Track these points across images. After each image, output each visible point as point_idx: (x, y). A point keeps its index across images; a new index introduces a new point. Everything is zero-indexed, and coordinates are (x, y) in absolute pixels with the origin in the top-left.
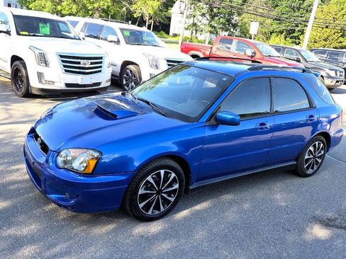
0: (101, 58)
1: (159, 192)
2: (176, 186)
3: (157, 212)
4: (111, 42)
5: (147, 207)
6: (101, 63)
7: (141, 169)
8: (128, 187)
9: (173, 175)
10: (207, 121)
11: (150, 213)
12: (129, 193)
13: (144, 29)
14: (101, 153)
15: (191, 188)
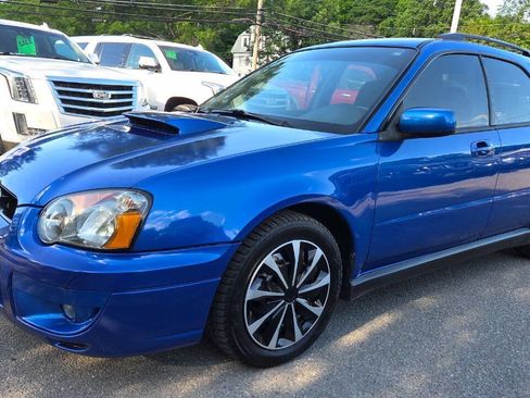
0: (130, 88)
1: (292, 294)
2: (325, 280)
3: (287, 344)
4: (146, 67)
5: (265, 332)
6: (130, 96)
7: (249, 237)
8: (221, 282)
9: (319, 253)
10: (379, 131)
11: (272, 345)
12: (223, 297)
13: (200, 48)
14: (150, 197)
15: (354, 283)
